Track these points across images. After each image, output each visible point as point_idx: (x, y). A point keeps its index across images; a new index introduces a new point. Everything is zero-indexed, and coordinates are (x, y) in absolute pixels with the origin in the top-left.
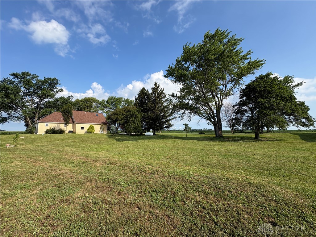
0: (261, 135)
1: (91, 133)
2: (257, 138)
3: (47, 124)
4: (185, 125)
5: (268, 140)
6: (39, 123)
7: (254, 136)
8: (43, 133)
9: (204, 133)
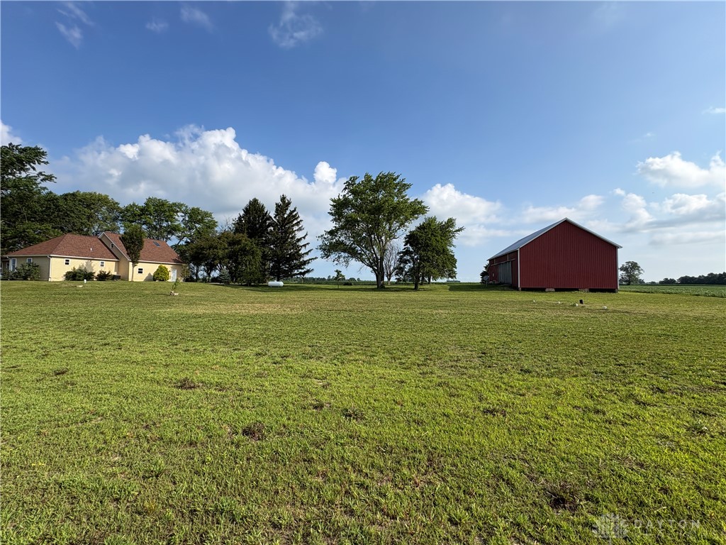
0: (419, 287)
1: (163, 280)
2: (416, 289)
3: (68, 261)
4: (337, 271)
5: (424, 290)
6: (51, 257)
7: (413, 287)
8: (62, 279)
9: (351, 285)
